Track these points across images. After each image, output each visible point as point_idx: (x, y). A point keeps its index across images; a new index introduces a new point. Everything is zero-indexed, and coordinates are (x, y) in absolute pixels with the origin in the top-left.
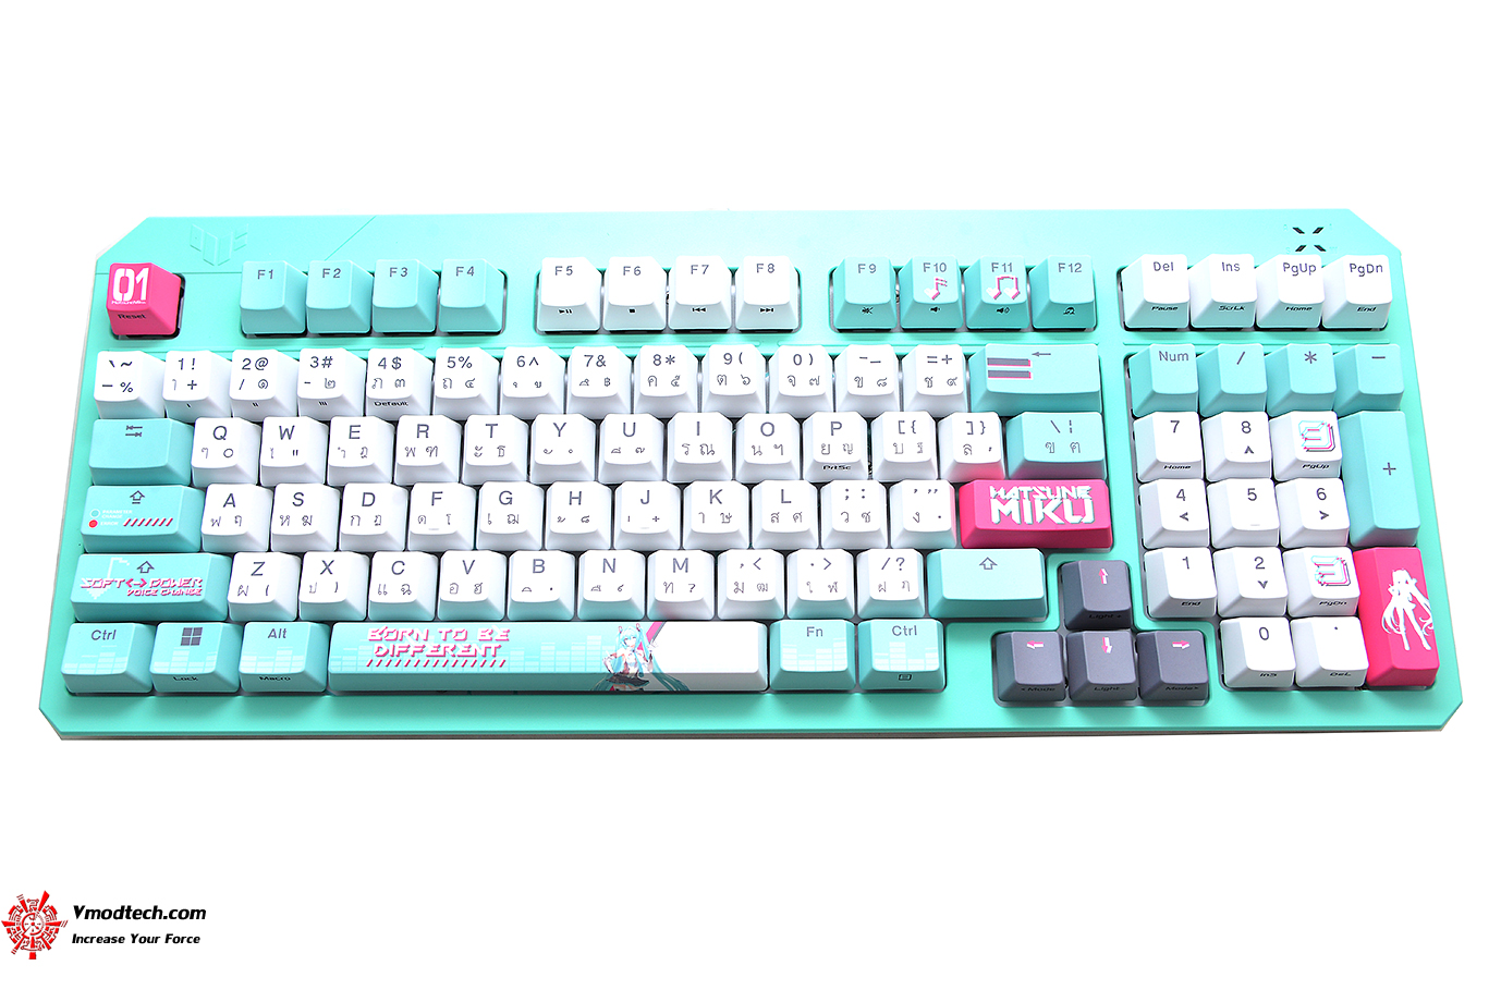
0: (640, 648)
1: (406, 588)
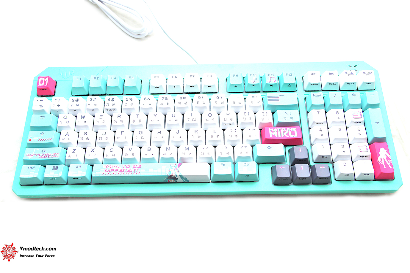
0: (176, 169)
1: (114, 155)
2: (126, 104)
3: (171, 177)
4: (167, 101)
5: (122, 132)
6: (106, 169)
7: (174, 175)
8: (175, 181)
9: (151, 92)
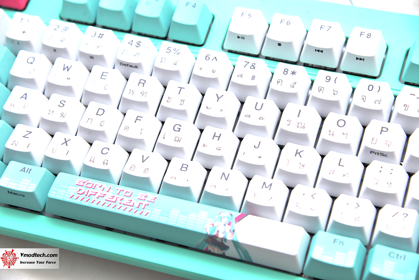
0: (229, 224)
1: (106, 162)
2: (163, 60)
3: (213, 240)
4: (253, 72)
5: (139, 118)
6: (81, 187)
7: (221, 236)
8: (220, 252)
9: (226, 47)
